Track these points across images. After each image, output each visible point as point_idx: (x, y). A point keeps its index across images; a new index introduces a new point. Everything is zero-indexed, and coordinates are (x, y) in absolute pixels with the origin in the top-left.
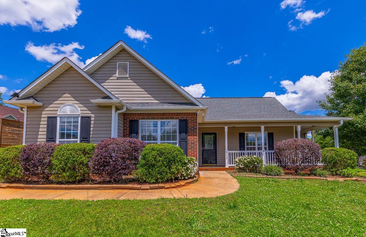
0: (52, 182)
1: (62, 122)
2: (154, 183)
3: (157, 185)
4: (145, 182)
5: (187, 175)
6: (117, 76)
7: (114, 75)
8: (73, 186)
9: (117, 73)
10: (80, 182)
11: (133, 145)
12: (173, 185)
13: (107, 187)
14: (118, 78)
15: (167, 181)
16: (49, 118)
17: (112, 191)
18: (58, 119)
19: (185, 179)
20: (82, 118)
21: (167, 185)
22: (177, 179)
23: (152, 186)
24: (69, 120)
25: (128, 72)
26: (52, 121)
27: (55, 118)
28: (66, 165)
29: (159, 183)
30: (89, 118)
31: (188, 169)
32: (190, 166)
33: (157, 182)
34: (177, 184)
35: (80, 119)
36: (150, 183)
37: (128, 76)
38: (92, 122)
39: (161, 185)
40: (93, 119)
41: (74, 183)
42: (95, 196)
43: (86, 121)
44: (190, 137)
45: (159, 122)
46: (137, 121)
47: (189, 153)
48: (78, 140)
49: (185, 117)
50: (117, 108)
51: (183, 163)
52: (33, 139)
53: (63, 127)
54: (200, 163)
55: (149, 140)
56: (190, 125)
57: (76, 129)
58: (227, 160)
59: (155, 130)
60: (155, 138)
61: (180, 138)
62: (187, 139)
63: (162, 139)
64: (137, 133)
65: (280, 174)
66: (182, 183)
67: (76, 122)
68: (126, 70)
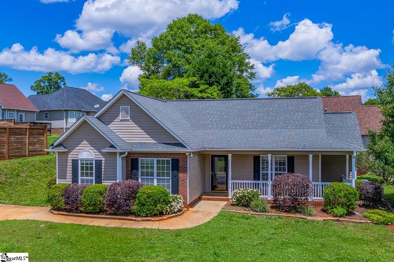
0: (81, 212)
1: (82, 164)
2: (145, 217)
3: (146, 218)
4: (139, 216)
5: (171, 211)
6: (120, 119)
7: (118, 118)
8: (95, 216)
9: (120, 115)
10: (98, 213)
11: (131, 190)
12: (157, 219)
13: (115, 218)
14: (121, 121)
15: (155, 215)
16: (73, 160)
17: (118, 221)
18: (79, 161)
19: (169, 214)
20: (96, 161)
21: (153, 219)
22: (161, 214)
23: (143, 219)
24: (87, 162)
25: (129, 114)
26: (75, 163)
27: (77, 160)
28: (91, 202)
29: (148, 217)
30: (101, 161)
31: (171, 206)
33: (147, 216)
34: (161, 218)
35: (94, 161)
36: (143, 217)
37: (129, 118)
38: (103, 164)
39: (149, 219)
40: (103, 162)
41: (95, 213)
42: (109, 224)
43: (99, 163)
44: (181, 175)
45: (155, 160)
46: (137, 160)
47: (180, 189)
48: (94, 178)
49: (176, 157)
50: (121, 154)
51: (167, 202)
52: (63, 176)
53: (82, 168)
54: (209, 189)
55: (147, 175)
56: (181, 164)
57: (91, 169)
58: (230, 190)
59: (152, 168)
60: (152, 175)
61: (172, 176)
62: (178, 176)
63: (158, 175)
64: (137, 169)
65: (264, 210)
66: (165, 217)
67: (92, 164)
68: (127, 113)
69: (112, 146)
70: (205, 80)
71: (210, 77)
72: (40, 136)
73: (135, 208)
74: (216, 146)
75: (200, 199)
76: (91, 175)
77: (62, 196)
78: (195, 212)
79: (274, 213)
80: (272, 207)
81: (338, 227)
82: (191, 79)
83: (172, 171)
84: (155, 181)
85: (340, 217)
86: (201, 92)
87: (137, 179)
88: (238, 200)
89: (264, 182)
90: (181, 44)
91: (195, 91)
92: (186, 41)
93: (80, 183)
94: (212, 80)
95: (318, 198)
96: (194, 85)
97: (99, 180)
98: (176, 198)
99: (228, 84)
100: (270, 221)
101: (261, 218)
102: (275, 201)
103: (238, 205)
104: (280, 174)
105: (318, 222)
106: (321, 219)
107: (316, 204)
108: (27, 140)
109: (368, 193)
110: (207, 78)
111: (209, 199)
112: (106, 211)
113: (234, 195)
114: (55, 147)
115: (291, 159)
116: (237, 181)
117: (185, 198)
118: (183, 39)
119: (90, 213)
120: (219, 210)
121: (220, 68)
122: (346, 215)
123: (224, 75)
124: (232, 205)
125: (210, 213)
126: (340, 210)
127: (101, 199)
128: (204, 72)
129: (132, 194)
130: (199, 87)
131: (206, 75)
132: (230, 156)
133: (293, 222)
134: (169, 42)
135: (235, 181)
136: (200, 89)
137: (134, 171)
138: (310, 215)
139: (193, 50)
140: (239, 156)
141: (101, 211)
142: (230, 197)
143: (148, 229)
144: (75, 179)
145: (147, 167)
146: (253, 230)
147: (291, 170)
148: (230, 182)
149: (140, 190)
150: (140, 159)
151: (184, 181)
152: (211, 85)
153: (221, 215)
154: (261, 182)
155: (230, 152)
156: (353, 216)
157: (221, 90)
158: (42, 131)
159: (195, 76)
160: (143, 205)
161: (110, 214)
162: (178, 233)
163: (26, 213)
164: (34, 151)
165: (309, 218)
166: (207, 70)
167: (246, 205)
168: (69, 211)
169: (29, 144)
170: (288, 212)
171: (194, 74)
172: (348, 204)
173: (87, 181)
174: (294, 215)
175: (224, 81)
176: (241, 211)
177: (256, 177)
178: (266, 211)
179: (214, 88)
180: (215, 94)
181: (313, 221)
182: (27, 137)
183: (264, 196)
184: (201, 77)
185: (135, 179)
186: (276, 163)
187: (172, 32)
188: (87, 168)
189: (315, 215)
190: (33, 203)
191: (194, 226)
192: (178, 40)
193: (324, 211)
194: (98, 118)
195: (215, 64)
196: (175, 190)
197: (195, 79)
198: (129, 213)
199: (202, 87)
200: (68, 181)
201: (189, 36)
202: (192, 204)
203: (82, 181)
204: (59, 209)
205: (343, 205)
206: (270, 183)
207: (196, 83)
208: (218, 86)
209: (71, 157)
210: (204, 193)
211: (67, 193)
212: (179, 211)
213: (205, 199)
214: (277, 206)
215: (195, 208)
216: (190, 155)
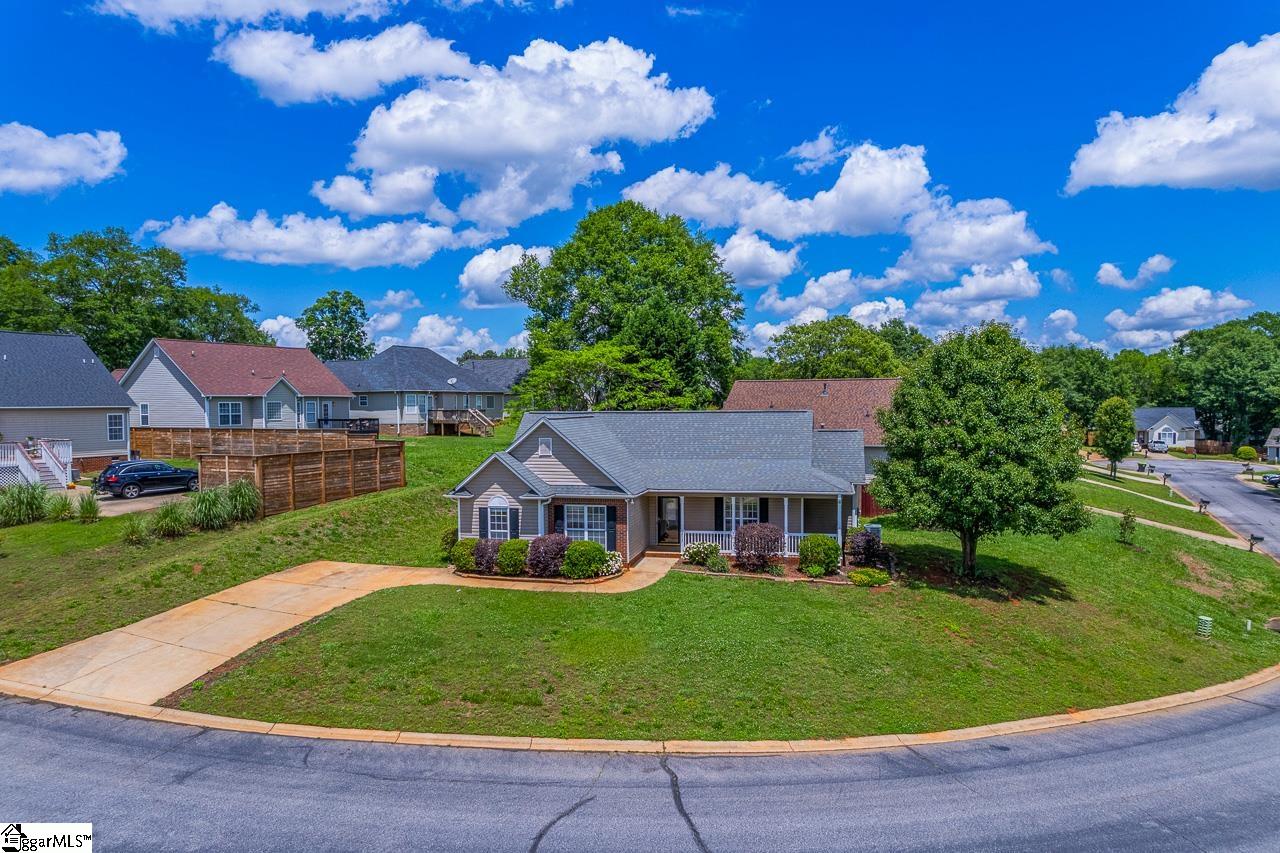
0: (496, 574)
1: (491, 513)
2: (578, 578)
3: (579, 580)
4: (570, 578)
5: (608, 571)
6: (539, 454)
7: (536, 453)
8: (515, 578)
9: (539, 450)
10: (518, 576)
11: (556, 546)
12: (592, 581)
13: (540, 581)
14: (541, 457)
15: (590, 577)
16: (480, 508)
17: (545, 584)
18: (489, 510)
19: (606, 575)
20: (511, 509)
21: (587, 581)
22: (597, 575)
23: (575, 581)
24: (498, 512)
25: (551, 448)
26: (483, 512)
27: (486, 509)
28: (509, 561)
29: (582, 578)
30: (518, 509)
31: (609, 566)
32: (611, 563)
33: (580, 578)
34: (596, 580)
35: (508, 510)
36: (574, 579)
37: (551, 454)
38: (520, 514)
39: (583, 581)
40: (521, 511)
41: (515, 576)
43: (514, 513)
44: (618, 526)
45: (586, 507)
46: (562, 507)
47: (618, 545)
48: (508, 531)
49: (613, 504)
50: (543, 501)
51: (603, 561)
52: (467, 529)
53: (493, 518)
54: (655, 540)
55: (575, 526)
56: (618, 513)
57: (505, 520)
58: (682, 544)
59: (582, 517)
60: (582, 526)
61: (608, 527)
62: (615, 527)
63: (590, 526)
64: (563, 520)
65: (723, 570)
66: (601, 579)
67: (505, 513)
68: (548, 447)
69: (532, 492)
70: (649, 350)
71: (658, 343)
72: (395, 458)
73: (563, 568)
74: (663, 486)
75: (642, 555)
76: (505, 527)
77: (472, 555)
78: (637, 572)
79: (736, 573)
80: (734, 566)
81: (808, 590)
82: (624, 347)
83: (608, 521)
84: (586, 533)
85: (816, 577)
86: (642, 370)
87: (563, 533)
88: (691, 557)
89: (728, 533)
90: (605, 263)
91: (632, 369)
92: (616, 257)
93: (490, 537)
94: (660, 348)
95: (793, 553)
96: (631, 359)
97: (515, 535)
98: (614, 556)
99: (689, 355)
100: (728, 583)
101: (719, 579)
102: (738, 557)
103: (691, 563)
104: (750, 521)
105: (787, 584)
106: (792, 580)
107: (791, 561)
108: (378, 466)
109: (858, 546)
110: (653, 346)
111: (655, 556)
112: (528, 573)
113: (687, 551)
114: (458, 491)
115: (764, 502)
116: (691, 532)
117: (624, 555)
118: (609, 253)
119: (510, 575)
120: (667, 569)
121: (674, 329)
122: (825, 574)
123: (682, 341)
124: (685, 563)
125: (656, 574)
126: (816, 569)
127: (523, 558)
128: (647, 336)
129: (560, 551)
130: (637, 361)
131: (652, 341)
132: (682, 498)
133: (756, 583)
134: (583, 261)
135: (689, 532)
136: (640, 365)
137: (559, 521)
138: (779, 575)
139: (627, 275)
140: (694, 500)
141: (523, 573)
142: (682, 553)
143: (584, 593)
144: (483, 534)
145: (575, 516)
146: (706, 593)
147: (764, 518)
148: (683, 533)
149: (571, 546)
150: (566, 506)
151: (623, 533)
152: (658, 357)
153: (669, 576)
154: (725, 532)
155: (682, 494)
156: (834, 577)
157: (677, 366)
158: (397, 450)
159: (633, 343)
160: (575, 565)
161: (533, 576)
162: (619, 597)
163: (425, 576)
164: (388, 482)
165: (777, 579)
166: (653, 332)
167: (701, 564)
168: (480, 573)
169: (381, 472)
170: (754, 571)
171: (630, 338)
172: (827, 561)
173: (499, 534)
174: (759, 576)
175: (681, 351)
176: (695, 570)
177: (719, 526)
178: (725, 572)
179: (665, 363)
180: (666, 374)
181: (781, 583)
182: (378, 461)
183: (727, 551)
184: (643, 344)
185: (560, 533)
186: (745, 508)
187: (587, 238)
188: (499, 518)
189: (785, 576)
190: (422, 563)
191: (637, 588)
192: (599, 255)
193: (800, 570)
194: (510, 453)
195: (665, 320)
196: (612, 546)
197: (632, 348)
198: (556, 574)
199: (644, 363)
200: (475, 535)
201: (622, 249)
202: (634, 563)
203: (493, 535)
204: (467, 571)
205: (819, 563)
206: (733, 533)
207: (635, 354)
208: (671, 360)
209: (477, 505)
210: (649, 547)
211: (479, 551)
212: (618, 571)
213: (649, 555)
214: (740, 565)
215: (637, 568)
216: (630, 501)
